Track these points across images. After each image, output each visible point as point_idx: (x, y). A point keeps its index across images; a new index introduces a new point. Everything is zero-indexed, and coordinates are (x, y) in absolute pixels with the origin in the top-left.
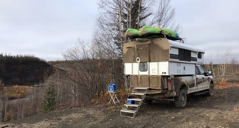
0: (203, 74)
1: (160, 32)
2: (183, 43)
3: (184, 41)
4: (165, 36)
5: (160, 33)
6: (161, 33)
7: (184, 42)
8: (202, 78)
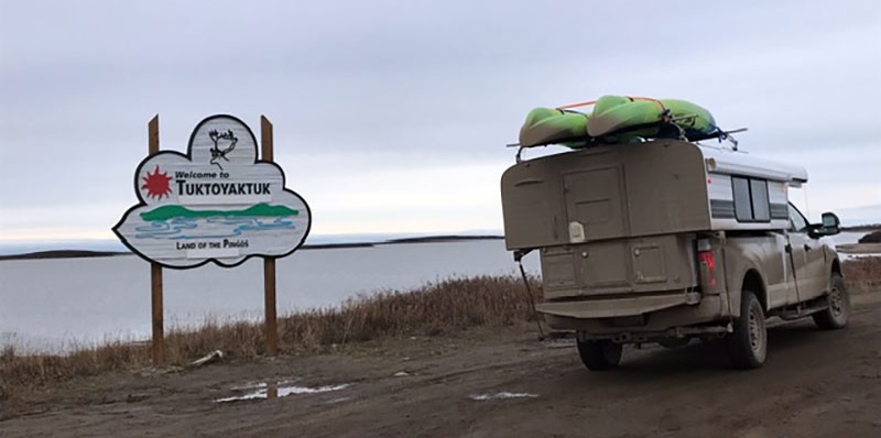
0: (802, 230)
1: (659, 116)
2: (735, 149)
3: (736, 143)
4: (681, 130)
5: (660, 119)
6: (663, 120)
7: (738, 148)
8: (802, 247)
